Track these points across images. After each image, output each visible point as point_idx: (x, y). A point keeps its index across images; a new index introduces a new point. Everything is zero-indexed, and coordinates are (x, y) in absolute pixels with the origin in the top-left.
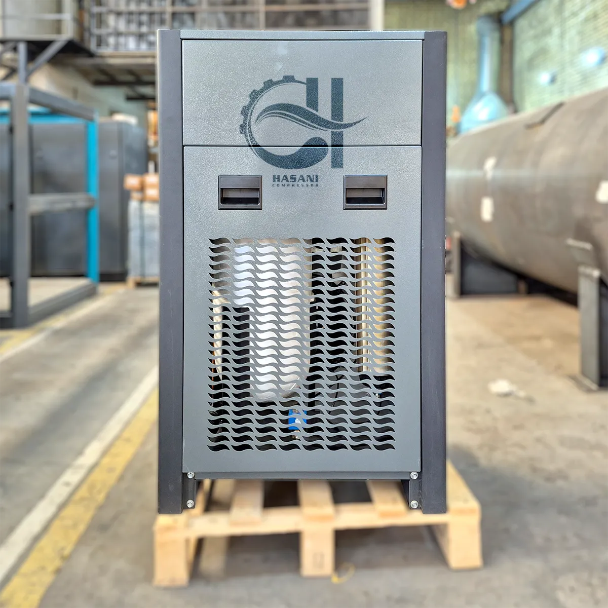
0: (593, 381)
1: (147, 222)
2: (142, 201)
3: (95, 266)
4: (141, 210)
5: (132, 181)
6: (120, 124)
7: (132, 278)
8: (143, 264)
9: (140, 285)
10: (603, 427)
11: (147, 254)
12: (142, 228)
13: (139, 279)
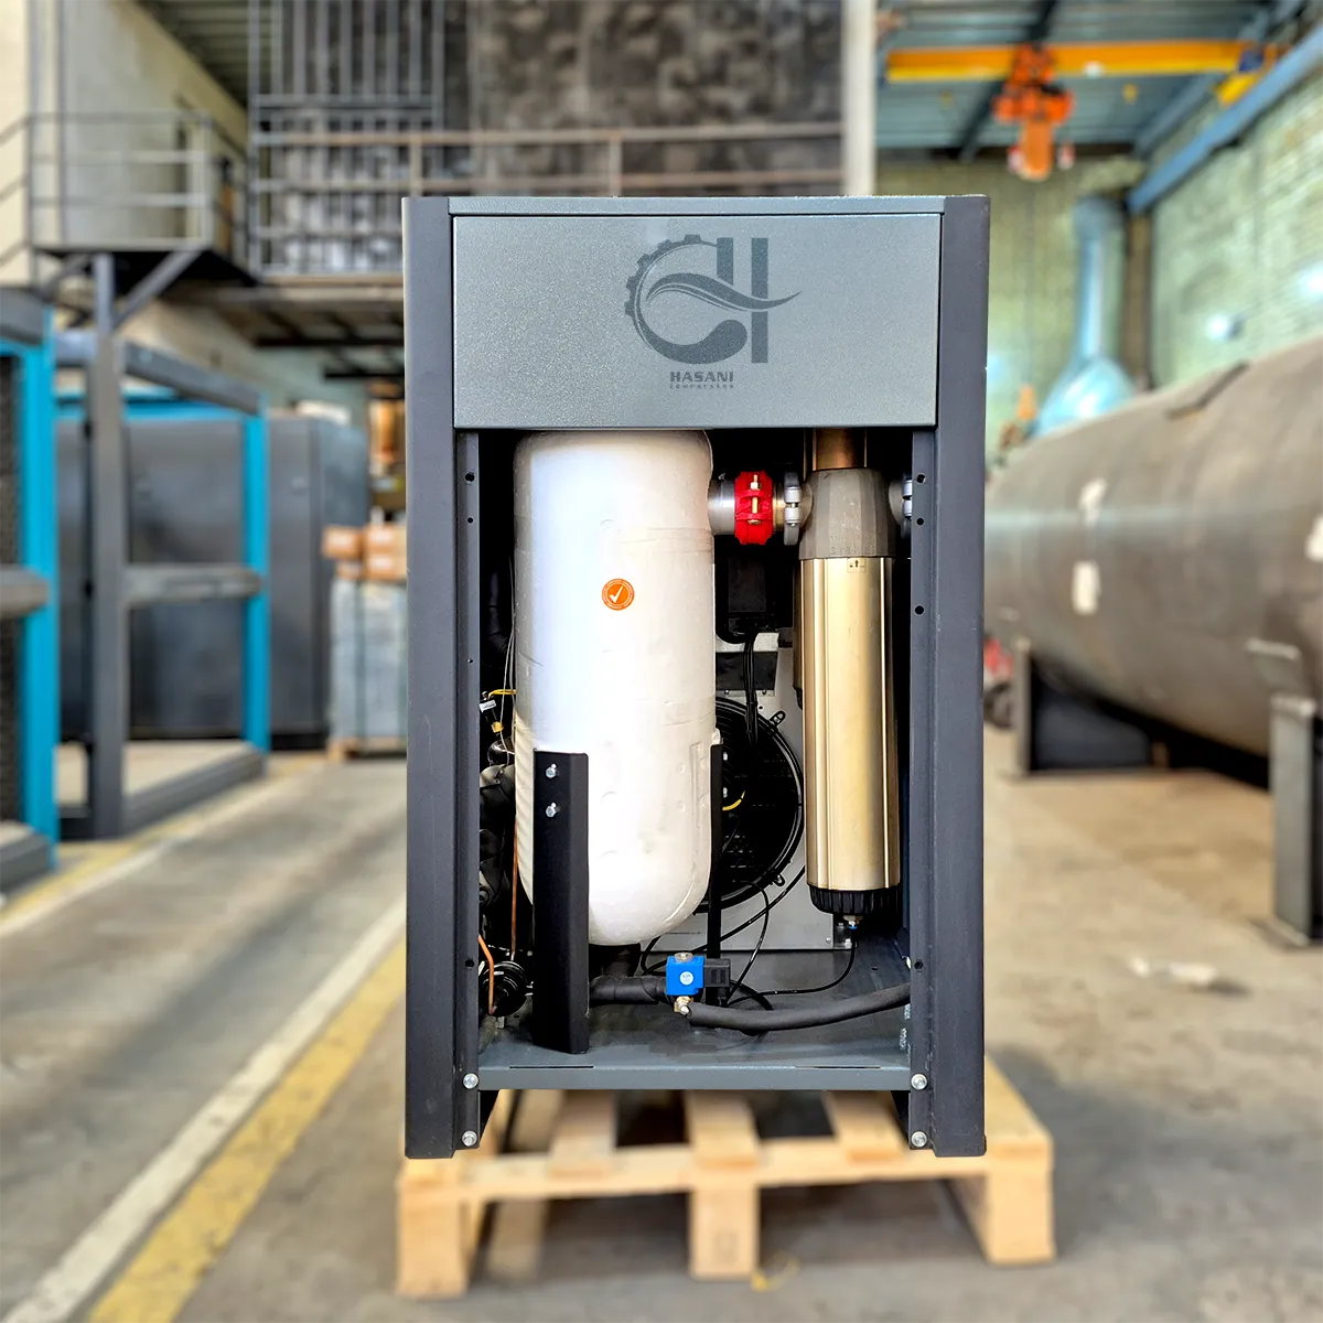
0: (1297, 928)
1: (370, 624)
2: (360, 581)
3: (260, 719)
4: (358, 599)
5: (339, 541)
6: (313, 422)
7: (338, 742)
8: (361, 713)
9: (354, 755)
10: (1314, 1014)
11: (371, 693)
12: (361, 639)
13: (352, 742)
